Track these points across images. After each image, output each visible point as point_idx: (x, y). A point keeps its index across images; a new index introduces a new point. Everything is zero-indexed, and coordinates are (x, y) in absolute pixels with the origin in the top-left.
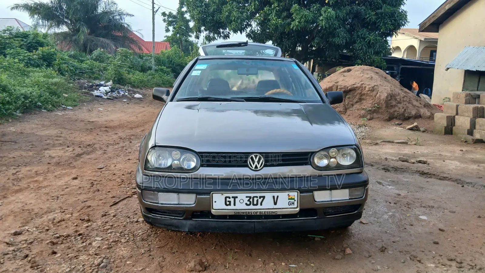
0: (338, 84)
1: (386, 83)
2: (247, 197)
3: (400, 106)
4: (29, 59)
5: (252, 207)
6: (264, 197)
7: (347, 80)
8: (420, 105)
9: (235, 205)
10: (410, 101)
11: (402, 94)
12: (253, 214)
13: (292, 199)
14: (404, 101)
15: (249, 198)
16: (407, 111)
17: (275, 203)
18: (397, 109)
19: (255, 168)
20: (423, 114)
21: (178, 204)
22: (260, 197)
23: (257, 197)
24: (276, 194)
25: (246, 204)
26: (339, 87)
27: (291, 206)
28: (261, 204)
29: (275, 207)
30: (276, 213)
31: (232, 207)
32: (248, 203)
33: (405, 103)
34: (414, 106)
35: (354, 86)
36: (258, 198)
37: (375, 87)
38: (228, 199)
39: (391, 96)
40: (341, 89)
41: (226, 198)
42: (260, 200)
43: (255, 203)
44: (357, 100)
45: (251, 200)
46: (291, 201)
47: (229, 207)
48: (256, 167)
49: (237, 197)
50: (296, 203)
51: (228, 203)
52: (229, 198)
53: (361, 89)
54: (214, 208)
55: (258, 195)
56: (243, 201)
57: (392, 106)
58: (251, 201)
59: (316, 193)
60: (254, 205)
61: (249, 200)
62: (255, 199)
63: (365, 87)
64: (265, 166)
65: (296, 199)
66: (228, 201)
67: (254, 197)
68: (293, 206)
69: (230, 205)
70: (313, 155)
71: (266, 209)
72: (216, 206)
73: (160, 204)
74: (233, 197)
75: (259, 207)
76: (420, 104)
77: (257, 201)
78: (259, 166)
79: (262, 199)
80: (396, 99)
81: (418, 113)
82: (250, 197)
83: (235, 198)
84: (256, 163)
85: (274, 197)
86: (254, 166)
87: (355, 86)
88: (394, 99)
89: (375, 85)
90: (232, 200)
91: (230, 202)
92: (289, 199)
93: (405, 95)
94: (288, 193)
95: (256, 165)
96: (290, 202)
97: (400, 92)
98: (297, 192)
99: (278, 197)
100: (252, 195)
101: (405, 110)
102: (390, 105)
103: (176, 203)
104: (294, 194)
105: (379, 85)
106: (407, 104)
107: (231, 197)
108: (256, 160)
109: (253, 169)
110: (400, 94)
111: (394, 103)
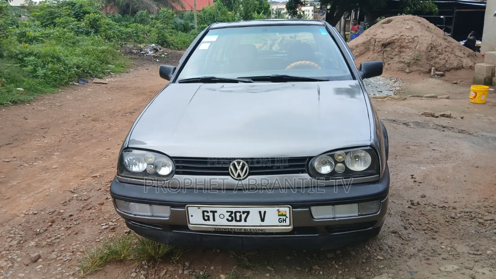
0: (376, 37)
1: (427, 33)
2: (227, 212)
3: (441, 57)
4: (78, 28)
5: (234, 223)
6: (248, 213)
7: (386, 32)
8: (462, 55)
9: (214, 220)
10: (453, 52)
11: (445, 44)
12: (236, 231)
13: (282, 215)
14: (446, 51)
15: (230, 213)
16: (448, 62)
17: (263, 220)
18: (437, 60)
19: (237, 177)
20: (466, 64)
21: (152, 216)
22: (244, 212)
23: (240, 212)
24: (263, 210)
25: (228, 220)
26: (377, 40)
27: (282, 224)
28: (245, 221)
29: (263, 224)
30: (264, 231)
31: (211, 222)
32: (230, 218)
33: (447, 54)
34: (457, 56)
35: (392, 38)
36: (242, 213)
37: (415, 38)
38: (206, 214)
39: (432, 47)
40: (379, 42)
41: (203, 212)
42: (244, 216)
43: (238, 218)
44: (396, 53)
45: (233, 215)
46: (282, 217)
47: (207, 223)
48: (239, 176)
49: (216, 212)
50: (288, 220)
51: (206, 218)
52: (208, 212)
53: (400, 41)
54: (191, 222)
55: (242, 210)
56: (223, 216)
57: (432, 58)
58: (233, 217)
59: (313, 209)
60: (236, 221)
61: (230, 216)
62: (238, 214)
63: (405, 39)
64: (250, 174)
65: (288, 215)
66: (206, 216)
67: (236, 212)
68: (284, 224)
69: (209, 220)
70: (312, 159)
71: (252, 226)
72: (193, 220)
73: (133, 215)
74: (211, 212)
75: (243, 223)
76: (464, 54)
77: (241, 216)
78: (242, 175)
79: (246, 214)
80: (437, 51)
81: (460, 64)
82: (232, 212)
83: (214, 212)
84: (239, 171)
85: (260, 212)
86: (236, 175)
87: (394, 38)
88: (435, 50)
89: (415, 36)
90: (211, 215)
91: (208, 217)
92: (279, 215)
93: (447, 44)
94: (278, 208)
95: (239, 173)
96: (281, 219)
97: (442, 42)
98: (289, 207)
99: (265, 212)
100: (234, 210)
101: (447, 61)
102: (430, 57)
103: (149, 214)
104: (286, 210)
105: (419, 36)
106: (449, 55)
107: (209, 212)
108: (239, 168)
109: (236, 178)
110: (442, 44)
111: (435, 54)
